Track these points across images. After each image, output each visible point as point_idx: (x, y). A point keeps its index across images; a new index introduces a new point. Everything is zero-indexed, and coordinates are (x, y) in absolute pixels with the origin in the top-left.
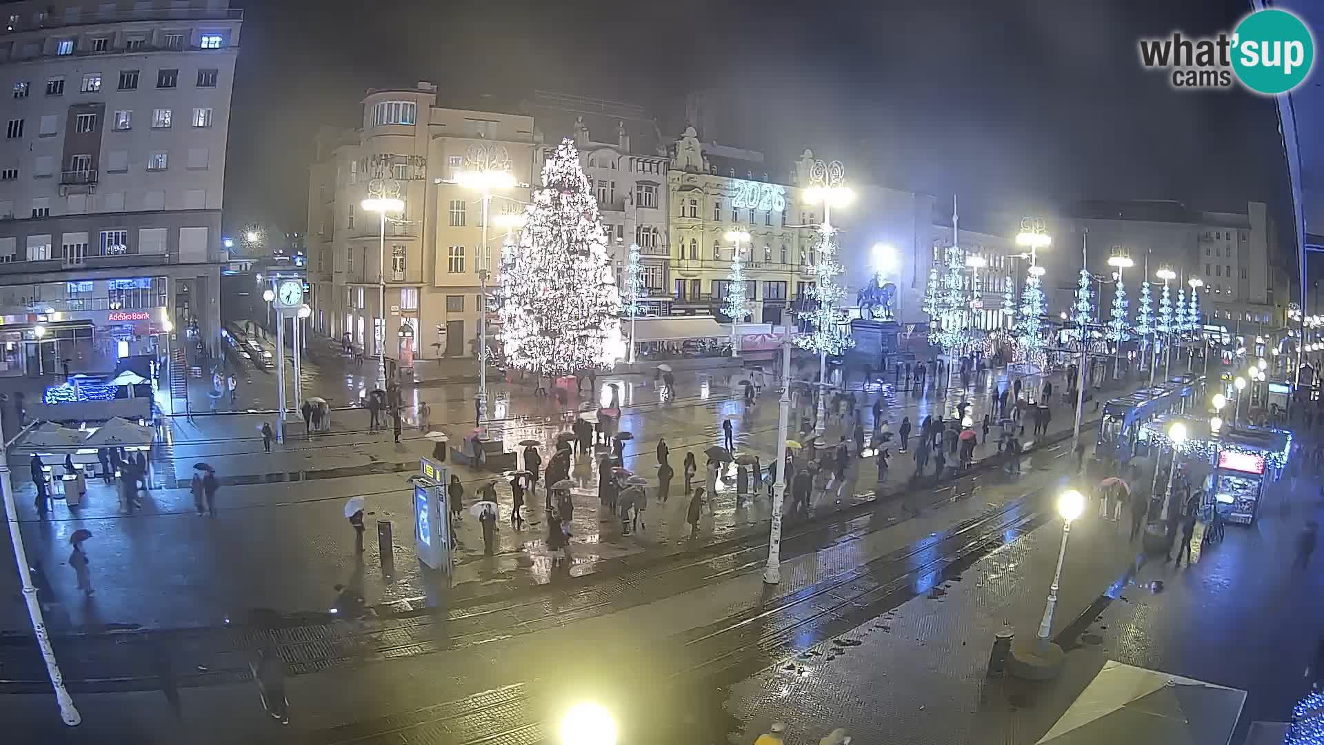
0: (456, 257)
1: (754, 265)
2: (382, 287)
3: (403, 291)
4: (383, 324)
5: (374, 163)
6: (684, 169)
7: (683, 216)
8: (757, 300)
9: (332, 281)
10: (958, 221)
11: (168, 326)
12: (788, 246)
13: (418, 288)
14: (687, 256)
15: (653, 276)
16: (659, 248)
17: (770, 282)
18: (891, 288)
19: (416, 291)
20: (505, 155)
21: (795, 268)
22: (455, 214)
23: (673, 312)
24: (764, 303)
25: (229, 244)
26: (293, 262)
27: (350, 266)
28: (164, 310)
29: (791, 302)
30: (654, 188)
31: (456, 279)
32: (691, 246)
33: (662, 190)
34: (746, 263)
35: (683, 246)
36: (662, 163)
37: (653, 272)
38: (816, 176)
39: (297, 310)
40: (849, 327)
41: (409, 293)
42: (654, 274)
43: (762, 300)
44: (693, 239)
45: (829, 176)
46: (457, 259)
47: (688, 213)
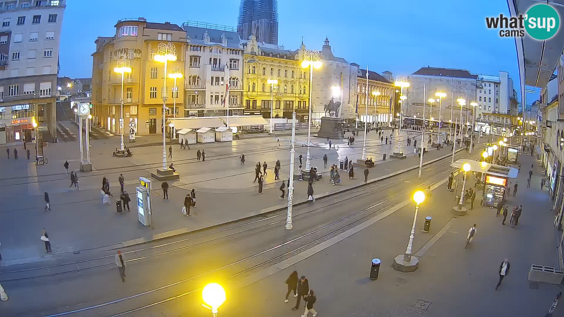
0: (153, 91)
1: (280, 94)
2: (122, 105)
3: (131, 106)
4: (123, 121)
5: (120, 52)
6: (250, 54)
7: (249, 73)
8: (281, 109)
9: (101, 103)
10: (368, 76)
11: (35, 124)
12: (294, 85)
13: (137, 105)
14: (251, 90)
15: (236, 99)
16: (239, 87)
17: (286, 101)
18: (338, 104)
19: (136, 106)
20: (174, 48)
21: (297, 95)
22: (153, 73)
23: (245, 114)
24: (284, 110)
25: (60, 88)
26: (85, 95)
27: (109, 97)
28: (34, 117)
29: (295, 110)
30: (237, 61)
31: (153, 101)
32: (252, 86)
33: (241, 62)
34: (276, 93)
35: (249, 86)
36: (241, 51)
37: (236, 97)
38: (307, 56)
39: (87, 116)
40: (320, 120)
41: (133, 108)
42: (237, 98)
43: (283, 109)
44: (254, 83)
45: (313, 57)
46: (153, 92)
47: (251, 72)
